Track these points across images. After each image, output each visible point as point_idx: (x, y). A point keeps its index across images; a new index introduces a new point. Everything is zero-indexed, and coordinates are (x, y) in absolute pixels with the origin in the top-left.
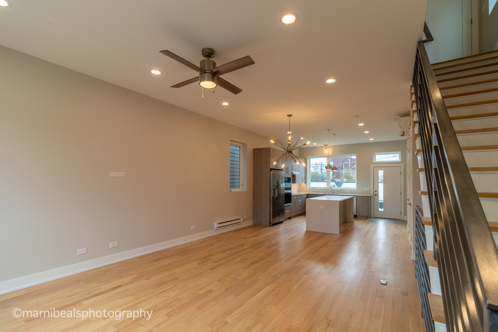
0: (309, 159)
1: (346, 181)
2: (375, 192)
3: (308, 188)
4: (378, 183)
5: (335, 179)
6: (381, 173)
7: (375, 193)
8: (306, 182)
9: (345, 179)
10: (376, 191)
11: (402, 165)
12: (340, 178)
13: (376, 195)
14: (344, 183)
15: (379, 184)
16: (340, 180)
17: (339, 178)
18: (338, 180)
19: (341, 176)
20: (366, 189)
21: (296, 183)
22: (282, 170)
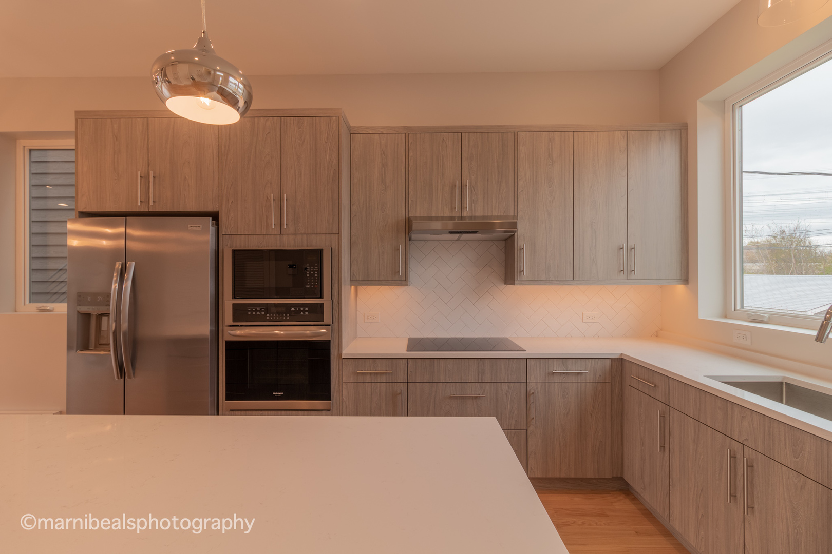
8: (689, 275)
21: (516, 282)
22: (215, 216)
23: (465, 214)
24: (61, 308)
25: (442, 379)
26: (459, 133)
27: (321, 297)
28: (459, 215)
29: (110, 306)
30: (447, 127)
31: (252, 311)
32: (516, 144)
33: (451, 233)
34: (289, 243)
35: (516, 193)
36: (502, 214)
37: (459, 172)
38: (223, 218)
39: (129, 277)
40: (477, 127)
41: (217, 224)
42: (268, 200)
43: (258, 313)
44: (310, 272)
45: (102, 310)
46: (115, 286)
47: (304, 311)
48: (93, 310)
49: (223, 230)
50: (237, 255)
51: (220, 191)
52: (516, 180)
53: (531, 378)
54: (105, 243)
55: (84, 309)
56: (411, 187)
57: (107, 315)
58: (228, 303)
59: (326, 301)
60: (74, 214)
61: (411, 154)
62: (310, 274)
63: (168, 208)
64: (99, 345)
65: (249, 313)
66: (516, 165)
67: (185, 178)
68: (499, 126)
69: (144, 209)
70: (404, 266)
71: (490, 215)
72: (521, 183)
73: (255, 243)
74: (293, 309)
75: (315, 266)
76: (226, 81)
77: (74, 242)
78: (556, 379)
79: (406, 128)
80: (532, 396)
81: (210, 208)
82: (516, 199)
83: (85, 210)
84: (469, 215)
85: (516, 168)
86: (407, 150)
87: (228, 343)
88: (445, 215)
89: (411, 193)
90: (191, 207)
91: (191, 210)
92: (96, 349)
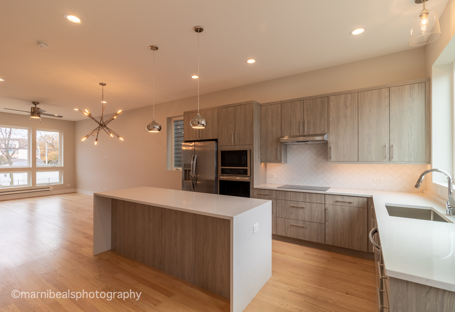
22: (216, 140)
23: (305, 134)
24: (181, 169)
25: (289, 199)
26: (302, 100)
27: (247, 167)
28: (302, 134)
29: (191, 168)
30: (297, 99)
31: (226, 171)
32: (328, 102)
33: (297, 142)
34: (238, 148)
35: (328, 123)
36: (322, 133)
37: (303, 117)
38: (219, 140)
39: (195, 159)
40: (310, 97)
41: (217, 143)
42: (231, 134)
43: (228, 172)
44: (243, 158)
45: (189, 169)
46: (192, 162)
47: (242, 171)
48: (188, 169)
49: (219, 145)
50: (223, 152)
51: (218, 132)
52: (328, 118)
53: (327, 202)
54: (191, 148)
55: (186, 169)
56: (283, 124)
57: (190, 170)
58: (220, 168)
59: (248, 168)
60: (183, 141)
61: (283, 111)
62: (243, 159)
63: (205, 139)
64: (189, 179)
66: (328, 111)
67: (209, 129)
68: (320, 95)
69: (199, 139)
70: (280, 156)
71: (316, 133)
72: (331, 119)
73: (227, 149)
74: (238, 171)
75: (244, 156)
76: (201, 122)
77: (184, 148)
78: (339, 204)
79: (281, 101)
80: (327, 210)
81: (215, 138)
82: (328, 126)
83: (186, 140)
84: (307, 134)
85: (328, 112)
86: (282, 110)
87: (220, 181)
88: (297, 135)
89: (283, 127)
90: (211, 138)
92: (188, 180)
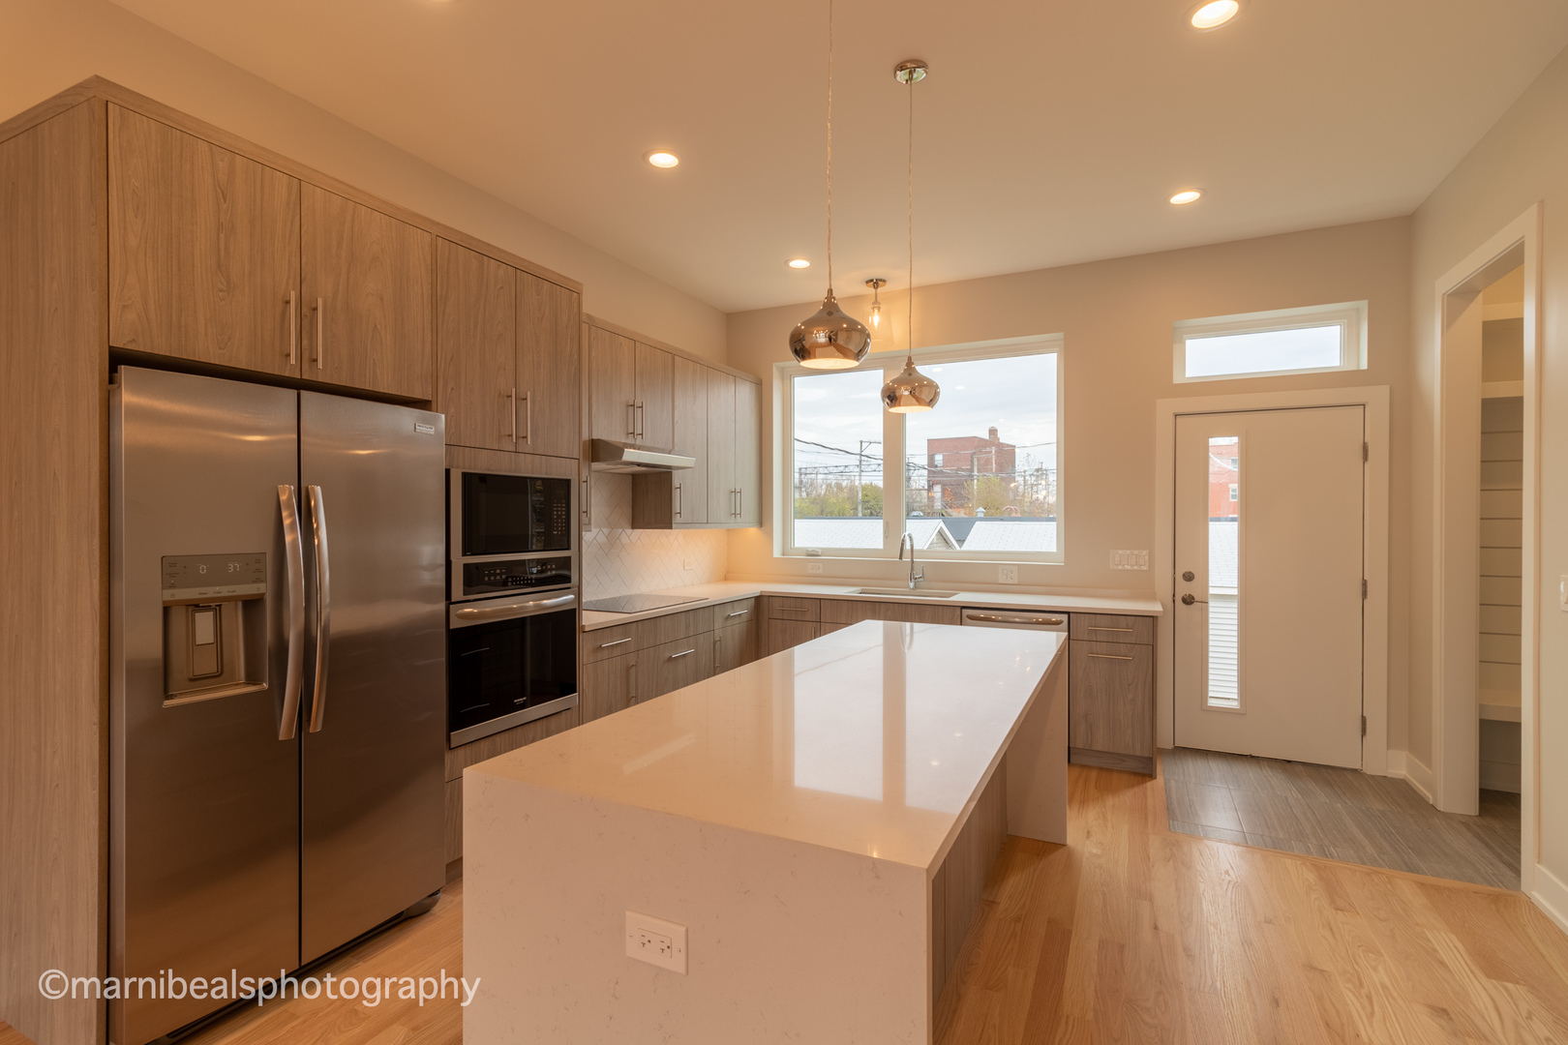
0: (783, 379)
1: (982, 515)
2: (1182, 584)
3: (777, 553)
4: (1203, 520)
5: (949, 510)
6: (1223, 456)
7: (1184, 588)
8: (762, 518)
9: (981, 509)
10: (1189, 577)
11: (1378, 397)
12: (966, 505)
13: (1188, 600)
14: (978, 524)
15: (1210, 523)
16: (965, 514)
17: (962, 506)
18: (960, 514)
19: (969, 499)
20: (1124, 560)
21: (674, 526)
23: (638, 443)
25: (663, 640)
26: (632, 340)
27: (568, 548)
28: (633, 441)
31: (489, 575)
32: (673, 369)
34: (528, 467)
35: (673, 424)
36: (664, 447)
37: (633, 389)
42: (501, 395)
43: (498, 578)
44: (558, 511)
50: (471, 483)
51: (434, 366)
52: (673, 410)
53: (716, 626)
58: (460, 562)
59: (572, 554)
61: (594, 354)
63: (343, 380)
65: (486, 579)
66: (673, 392)
67: (376, 326)
71: (656, 446)
72: (676, 414)
73: (483, 463)
75: (562, 503)
78: (729, 622)
80: (717, 644)
81: (418, 393)
82: (673, 431)
83: (131, 347)
85: (673, 396)
86: (590, 348)
89: (594, 407)
90: (387, 385)
91: (386, 391)
